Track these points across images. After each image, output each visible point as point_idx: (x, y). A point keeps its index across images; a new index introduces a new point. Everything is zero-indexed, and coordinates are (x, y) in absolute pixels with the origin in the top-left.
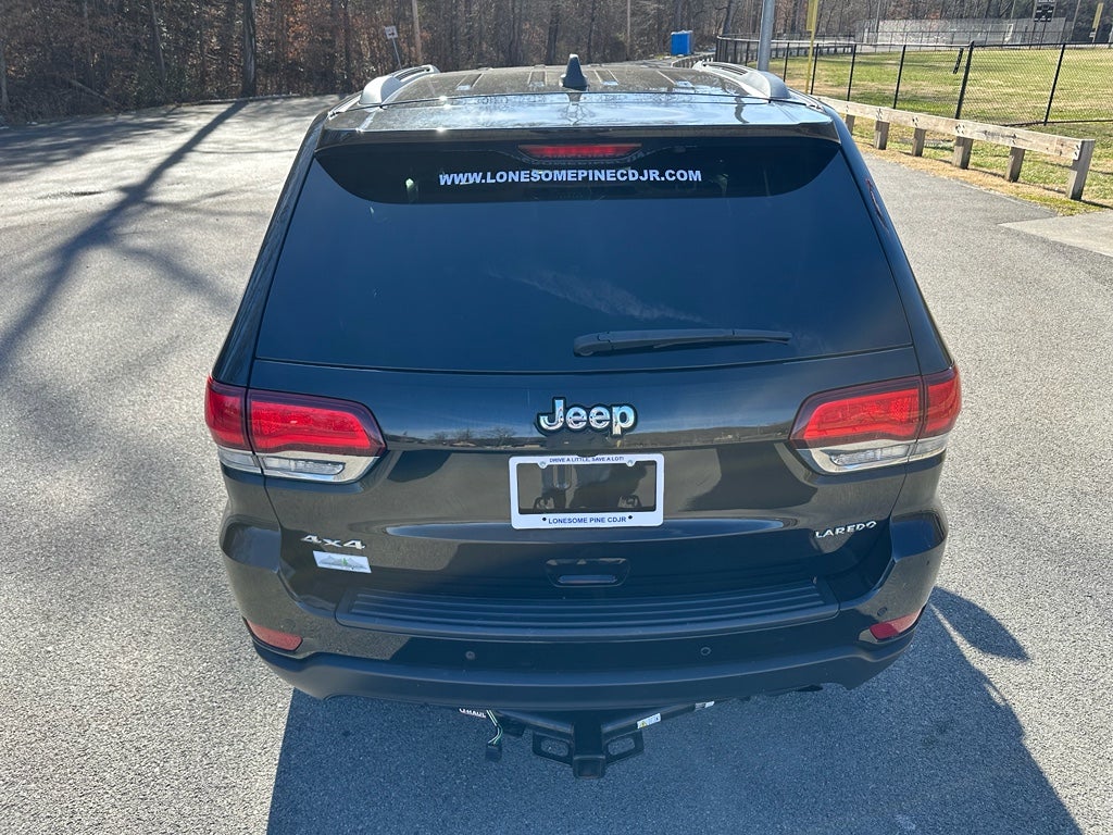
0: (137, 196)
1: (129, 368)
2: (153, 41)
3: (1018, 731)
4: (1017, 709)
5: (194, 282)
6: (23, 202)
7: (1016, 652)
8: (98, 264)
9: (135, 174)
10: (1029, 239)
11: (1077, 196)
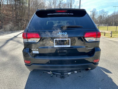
0: (16, 37)
1: (13, 49)
2: (19, 25)
3: (112, 80)
4: (111, 78)
5: (21, 43)
6: (4, 37)
7: (111, 73)
8: (11, 41)
9: (16, 35)
10: (107, 40)
11: (111, 37)
